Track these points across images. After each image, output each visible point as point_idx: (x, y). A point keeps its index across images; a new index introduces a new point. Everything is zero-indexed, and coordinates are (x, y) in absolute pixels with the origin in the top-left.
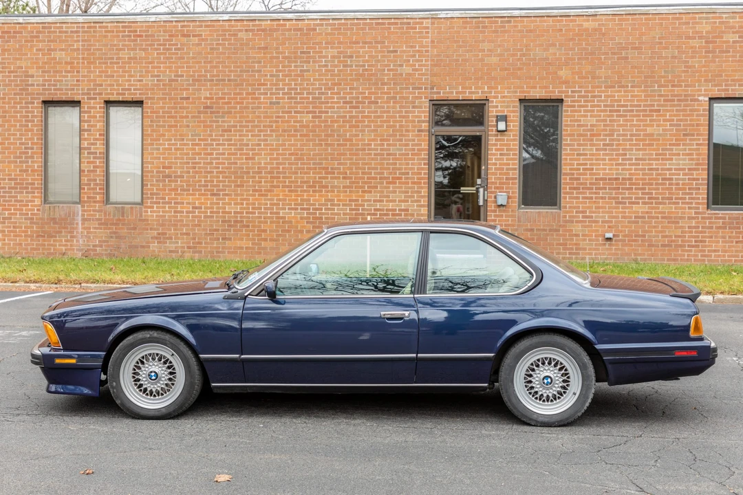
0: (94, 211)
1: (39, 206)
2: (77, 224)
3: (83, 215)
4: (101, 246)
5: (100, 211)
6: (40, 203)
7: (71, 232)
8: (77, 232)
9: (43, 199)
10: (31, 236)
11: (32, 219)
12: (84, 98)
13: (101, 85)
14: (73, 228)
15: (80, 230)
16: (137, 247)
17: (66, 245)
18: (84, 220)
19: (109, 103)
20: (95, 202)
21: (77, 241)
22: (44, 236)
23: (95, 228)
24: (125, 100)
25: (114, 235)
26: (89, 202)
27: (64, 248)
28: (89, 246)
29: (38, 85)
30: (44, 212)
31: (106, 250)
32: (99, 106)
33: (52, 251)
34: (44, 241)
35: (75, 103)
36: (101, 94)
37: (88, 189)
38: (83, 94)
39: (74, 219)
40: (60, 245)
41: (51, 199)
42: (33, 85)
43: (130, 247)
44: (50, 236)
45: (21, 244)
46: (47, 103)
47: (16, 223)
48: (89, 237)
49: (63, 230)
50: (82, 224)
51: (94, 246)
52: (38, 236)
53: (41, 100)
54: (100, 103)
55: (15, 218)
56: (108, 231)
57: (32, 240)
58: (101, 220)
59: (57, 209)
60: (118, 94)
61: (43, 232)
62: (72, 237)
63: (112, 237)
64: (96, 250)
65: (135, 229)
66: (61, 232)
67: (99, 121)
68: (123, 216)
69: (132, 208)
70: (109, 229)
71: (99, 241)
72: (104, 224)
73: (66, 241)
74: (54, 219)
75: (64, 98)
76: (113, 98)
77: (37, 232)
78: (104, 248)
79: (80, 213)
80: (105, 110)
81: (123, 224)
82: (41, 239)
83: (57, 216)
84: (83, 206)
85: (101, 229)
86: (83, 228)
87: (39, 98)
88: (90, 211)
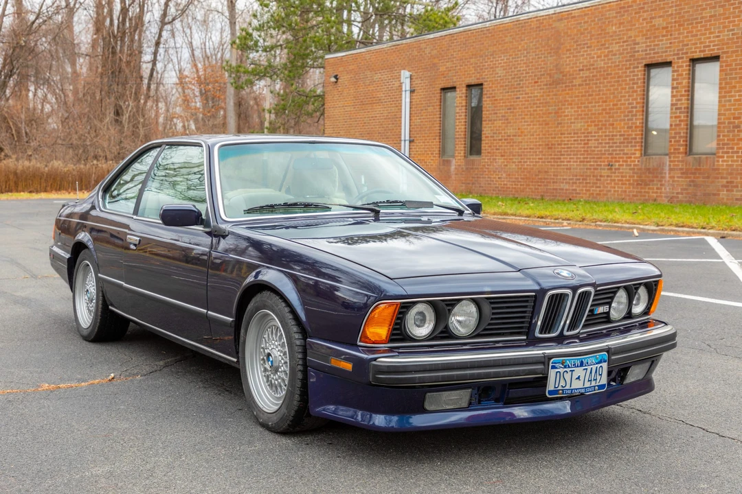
0: (678, 161)
1: (639, 157)
2: (665, 173)
3: (670, 165)
4: (682, 194)
5: (682, 161)
6: (639, 155)
7: (661, 181)
8: (665, 181)
9: (643, 152)
10: (633, 184)
11: (634, 169)
12: (674, 59)
13: (687, 45)
14: (662, 177)
15: (667, 179)
16: (709, 194)
17: (657, 193)
18: (671, 170)
19: (694, 61)
20: (679, 153)
21: (665, 189)
22: (641, 185)
23: (678, 177)
24: (706, 56)
25: (692, 184)
26: (674, 153)
27: (655, 195)
28: (673, 193)
29: (642, 51)
30: (642, 164)
31: (686, 197)
32: (684, 64)
33: (647, 198)
34: (641, 188)
35: (668, 64)
36: (687, 53)
37: (674, 142)
38: (674, 55)
39: (663, 169)
40: (653, 193)
41: (650, 151)
42: (638, 51)
43: (705, 195)
44: (646, 185)
45: (625, 191)
46: (649, 66)
47: (622, 173)
48: (673, 185)
49: (655, 179)
50: (669, 173)
51: (677, 193)
52: (638, 184)
53: (644, 63)
54: (686, 62)
55: (623, 169)
56: (688, 180)
57: (633, 188)
58: (681, 169)
59: (651, 160)
60: (700, 51)
61: (642, 181)
62: (661, 185)
63: (690, 185)
64: (678, 197)
65: (708, 177)
66: (653, 181)
67: (684, 79)
68: (699, 165)
69: (707, 158)
70: (690, 177)
71: (682, 189)
72: (685, 173)
73: (657, 189)
74: (649, 169)
75: (660, 60)
76: (696, 56)
77: (637, 181)
78: (684, 195)
79: (668, 163)
80: (691, 68)
81: (699, 174)
82: (639, 187)
83: (651, 166)
84: (670, 158)
85: (682, 177)
86: (670, 177)
87: (642, 63)
88: (674, 161)
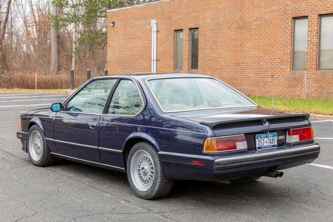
0: (312, 74)
1: (289, 71)
2: (305, 81)
3: (307, 76)
4: (314, 92)
5: (314, 74)
6: (290, 70)
7: (302, 85)
8: (305, 85)
9: (291, 68)
10: (286, 87)
11: (286, 78)
12: (309, 14)
13: (317, 6)
14: (302, 83)
15: (306, 84)
16: (330, 93)
17: (300, 92)
18: (307, 78)
19: (321, 16)
20: (312, 69)
21: (305, 90)
22: (291, 87)
23: (312, 83)
24: (328, 13)
25: (320, 87)
26: (310, 69)
27: (299, 93)
28: (309, 92)
29: (291, 10)
30: (291, 75)
31: (316, 95)
32: (315, 17)
33: (294, 94)
34: (291, 89)
35: (306, 17)
36: (317, 11)
37: (310, 62)
38: (309, 12)
39: (303, 78)
40: (297, 92)
41: (295, 68)
42: (288, 10)
43: (328, 93)
44: (294, 87)
45: (282, 91)
46: (295, 18)
47: (280, 80)
48: (309, 88)
49: (299, 84)
50: (307, 81)
51: (312, 92)
52: (289, 87)
53: (292, 17)
54: (316, 16)
55: (280, 78)
56: (318, 84)
57: (286, 89)
58: (314, 78)
59: (296, 73)
60: (325, 10)
61: (291, 85)
62: (302, 87)
63: (319, 88)
64: (312, 95)
65: (329, 83)
66: (298, 85)
67: (315, 26)
68: (324, 76)
69: (329, 72)
70: (318, 83)
71: (314, 90)
72: (316, 81)
73: (300, 89)
74: (295, 78)
75: (301, 15)
76: (322, 13)
77: (288, 85)
78: (316, 93)
79: (306, 75)
80: (319, 20)
81: (324, 81)
82: (289, 88)
83: (296, 77)
84: (307, 71)
85: (314, 83)
86: (307, 83)
87: (291, 16)
88: (310, 74)
